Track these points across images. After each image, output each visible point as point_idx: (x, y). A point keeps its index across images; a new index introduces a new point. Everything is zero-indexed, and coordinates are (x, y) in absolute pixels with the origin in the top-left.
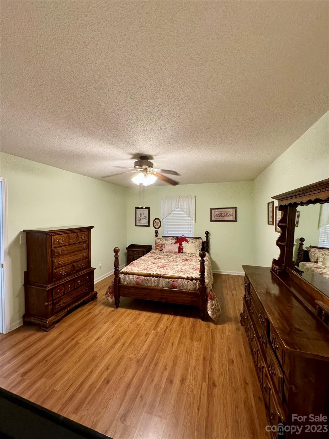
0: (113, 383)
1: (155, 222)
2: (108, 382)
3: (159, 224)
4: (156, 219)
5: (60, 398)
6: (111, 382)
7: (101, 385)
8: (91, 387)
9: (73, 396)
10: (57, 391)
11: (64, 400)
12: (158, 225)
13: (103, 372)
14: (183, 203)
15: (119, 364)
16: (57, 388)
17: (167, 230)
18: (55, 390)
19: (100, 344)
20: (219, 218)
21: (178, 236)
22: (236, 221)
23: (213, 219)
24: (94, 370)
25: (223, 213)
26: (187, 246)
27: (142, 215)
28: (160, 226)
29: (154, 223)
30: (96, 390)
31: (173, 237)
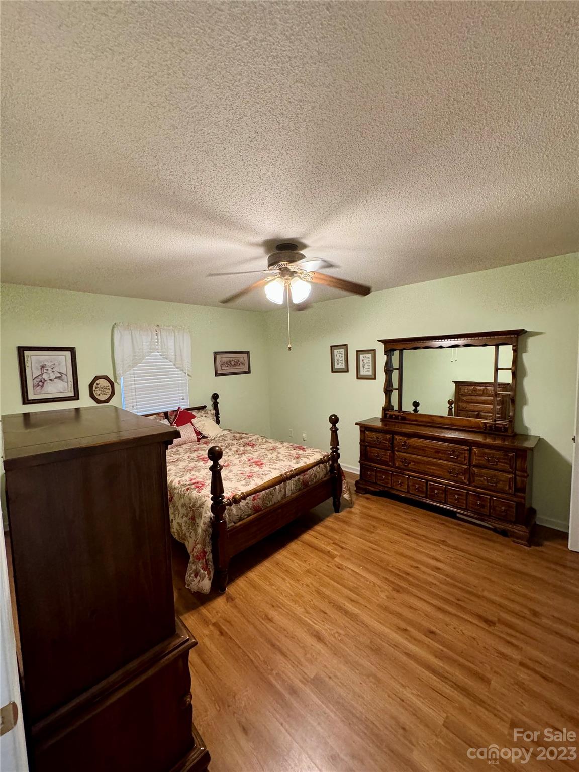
0: (434, 626)
1: (95, 385)
2: (432, 632)
3: (110, 391)
4: (97, 378)
5: (462, 709)
6: (434, 629)
7: (438, 642)
8: (440, 656)
9: (457, 686)
10: (447, 717)
11: (466, 702)
12: (105, 394)
13: (411, 637)
14: (167, 339)
15: (399, 613)
16: (438, 718)
17: (133, 402)
18: (445, 721)
19: (336, 635)
20: (228, 368)
21: (165, 410)
22: (249, 372)
23: (219, 372)
24: (405, 651)
25: (233, 361)
26: (206, 424)
27: (50, 369)
28: (113, 393)
29: (94, 388)
30: (445, 650)
31: (158, 414)
